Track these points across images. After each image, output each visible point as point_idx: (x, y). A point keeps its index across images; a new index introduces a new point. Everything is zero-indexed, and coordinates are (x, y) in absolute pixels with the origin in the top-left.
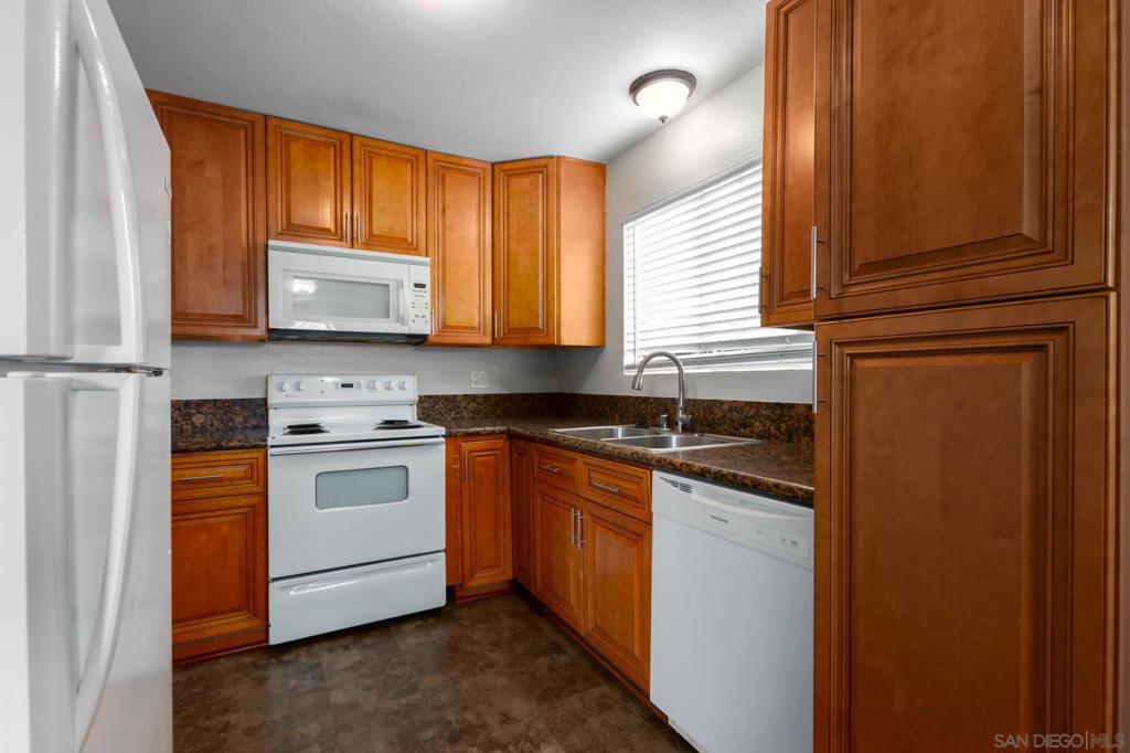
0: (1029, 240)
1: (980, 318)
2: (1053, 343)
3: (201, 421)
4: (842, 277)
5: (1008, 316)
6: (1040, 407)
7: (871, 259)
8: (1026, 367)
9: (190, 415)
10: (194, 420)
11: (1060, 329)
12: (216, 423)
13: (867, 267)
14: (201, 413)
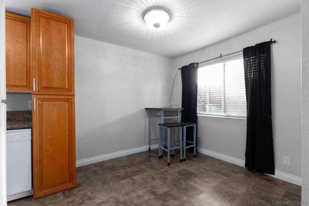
0: (67, 89)
1: (62, 97)
2: (70, 101)
4: (39, 88)
5: (65, 97)
6: (69, 108)
7: (45, 86)
8: (67, 103)
11: (70, 99)
13: (43, 87)
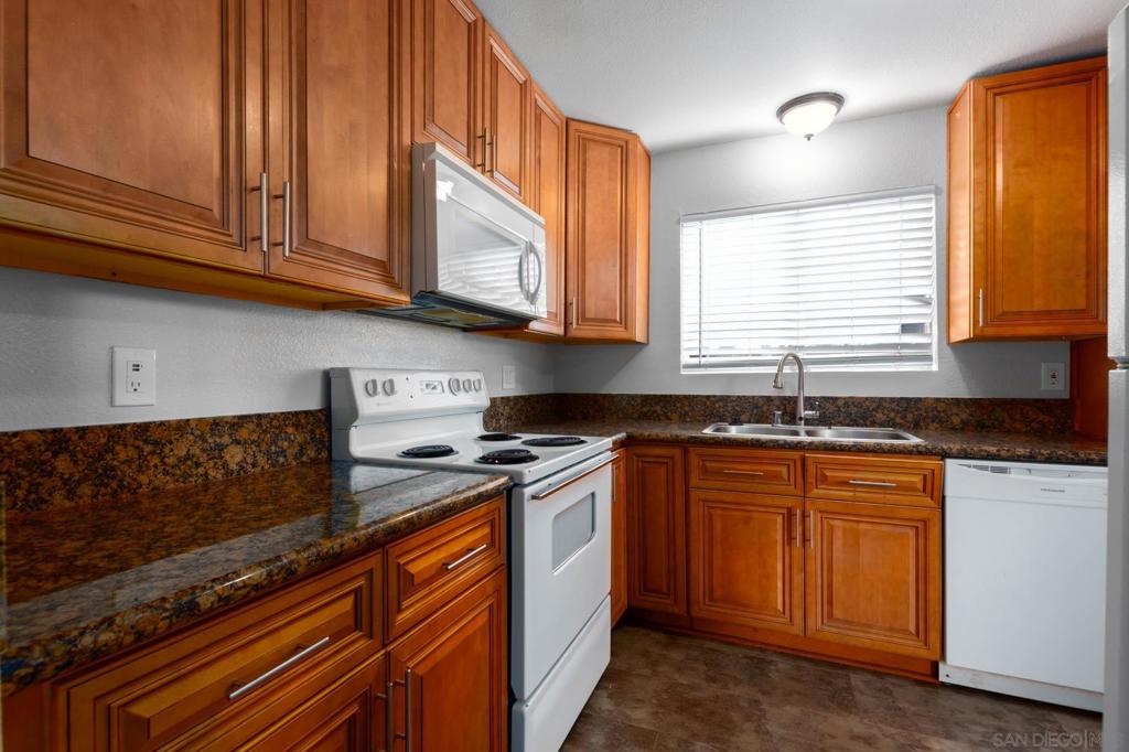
3: (238, 458)
9: (221, 448)
10: (227, 457)
12: (261, 460)
14: (238, 443)
